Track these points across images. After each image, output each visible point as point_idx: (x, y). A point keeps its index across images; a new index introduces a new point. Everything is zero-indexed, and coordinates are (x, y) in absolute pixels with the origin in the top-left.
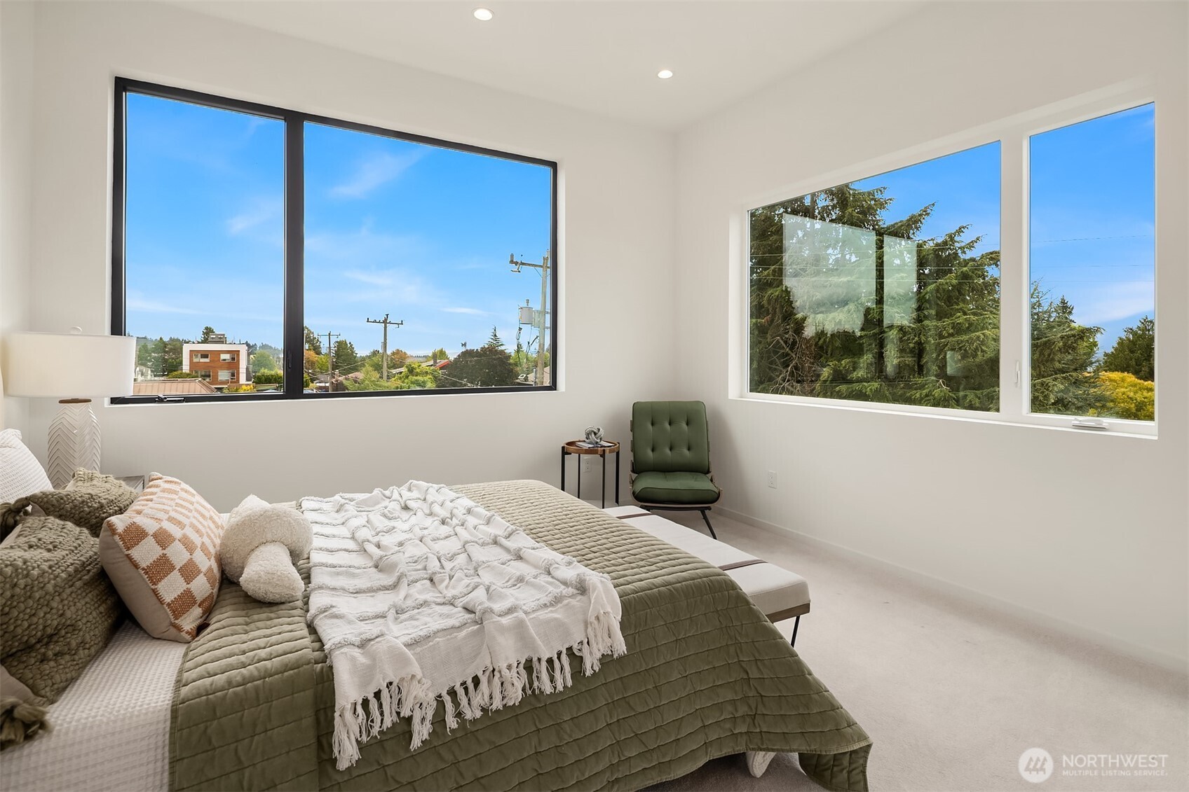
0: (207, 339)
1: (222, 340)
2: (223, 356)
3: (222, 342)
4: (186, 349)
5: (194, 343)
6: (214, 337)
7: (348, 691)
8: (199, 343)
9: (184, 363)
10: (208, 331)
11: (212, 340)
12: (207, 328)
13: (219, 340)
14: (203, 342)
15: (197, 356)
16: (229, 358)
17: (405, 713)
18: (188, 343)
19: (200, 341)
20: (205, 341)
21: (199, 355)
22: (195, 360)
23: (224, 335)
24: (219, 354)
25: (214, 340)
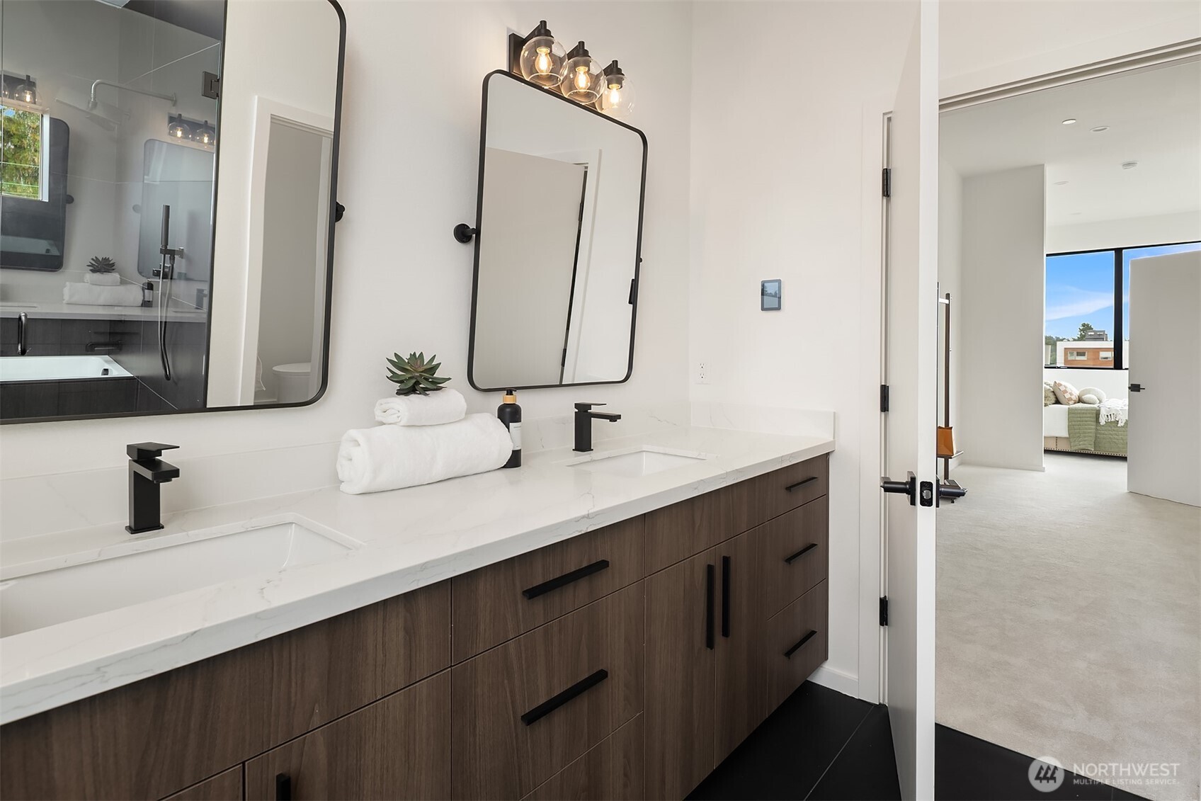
0: (1084, 336)
1: (1101, 337)
2: (1103, 354)
3: (1103, 339)
4: (1060, 347)
5: (1069, 341)
6: (1093, 333)
7: (1103, 412)
8: (1074, 340)
9: (1057, 361)
10: (1086, 328)
11: (1090, 337)
12: (1084, 325)
13: (1098, 337)
14: (1079, 339)
15: (1072, 354)
16: (1110, 356)
17: (1117, 419)
18: (1062, 340)
19: (1077, 338)
20: (1082, 338)
21: (1075, 353)
22: (1070, 358)
23: (1104, 331)
24: (1099, 352)
25: (1093, 337)
